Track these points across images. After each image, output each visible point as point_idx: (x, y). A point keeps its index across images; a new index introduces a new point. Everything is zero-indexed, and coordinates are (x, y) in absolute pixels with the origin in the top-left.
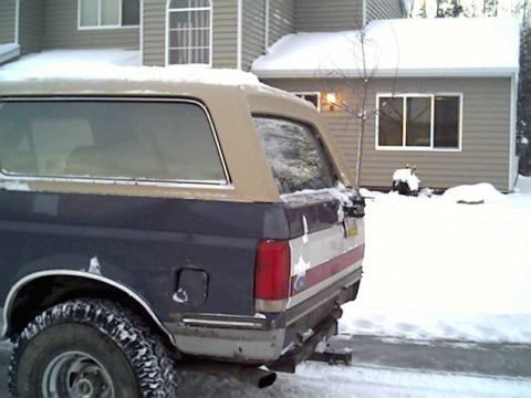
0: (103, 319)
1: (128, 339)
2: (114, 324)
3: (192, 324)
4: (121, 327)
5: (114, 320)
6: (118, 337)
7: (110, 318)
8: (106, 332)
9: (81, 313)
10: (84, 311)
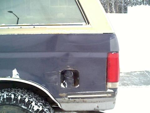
0: (22, 101)
1: (38, 110)
2: (29, 103)
3: (72, 98)
4: (33, 104)
5: (29, 101)
6: (33, 109)
7: (27, 100)
8: (26, 108)
9: (9, 99)
10: (11, 98)
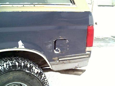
0: (25, 66)
1: (38, 72)
2: (31, 68)
4: (34, 68)
5: (30, 66)
6: (34, 72)
8: (29, 72)
9: (14, 66)
10: (16, 65)
